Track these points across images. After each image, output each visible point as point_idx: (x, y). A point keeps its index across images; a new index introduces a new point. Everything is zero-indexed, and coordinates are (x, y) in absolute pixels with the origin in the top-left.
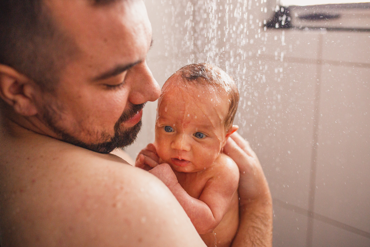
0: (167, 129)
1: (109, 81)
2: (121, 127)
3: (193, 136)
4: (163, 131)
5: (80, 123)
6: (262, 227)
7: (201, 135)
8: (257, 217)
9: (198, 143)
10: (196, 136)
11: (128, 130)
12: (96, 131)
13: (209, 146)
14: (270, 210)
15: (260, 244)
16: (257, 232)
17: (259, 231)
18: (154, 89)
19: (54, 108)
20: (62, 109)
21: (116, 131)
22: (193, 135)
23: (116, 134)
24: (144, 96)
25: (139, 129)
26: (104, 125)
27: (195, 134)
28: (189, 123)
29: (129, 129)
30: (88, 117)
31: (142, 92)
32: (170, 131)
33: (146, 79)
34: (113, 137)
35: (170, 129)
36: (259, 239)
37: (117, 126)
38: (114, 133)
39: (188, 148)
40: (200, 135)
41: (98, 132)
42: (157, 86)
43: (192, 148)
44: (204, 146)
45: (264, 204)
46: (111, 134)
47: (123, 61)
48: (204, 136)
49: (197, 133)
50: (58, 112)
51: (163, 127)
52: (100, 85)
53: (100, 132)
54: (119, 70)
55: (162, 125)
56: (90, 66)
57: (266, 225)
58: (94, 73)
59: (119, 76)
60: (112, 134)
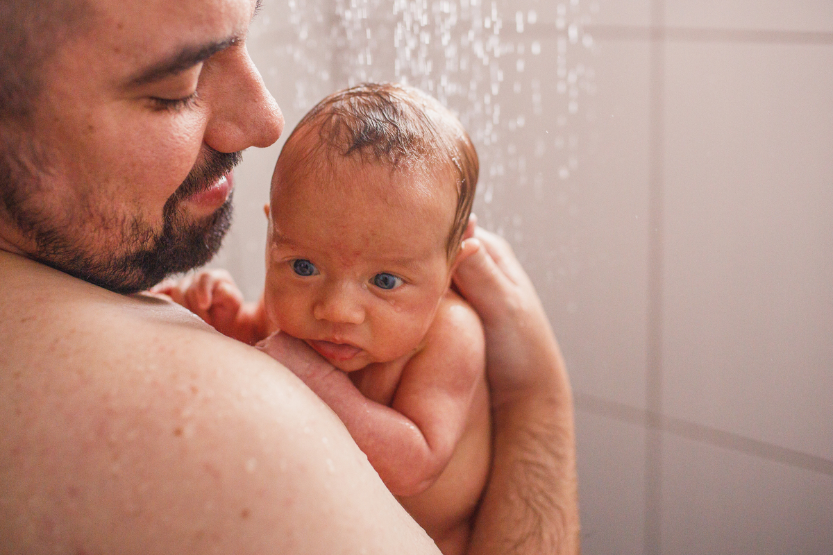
0: (300, 266)
1: (160, 88)
2: (179, 210)
3: (369, 285)
4: (291, 273)
5: (84, 197)
6: (550, 461)
7: (391, 279)
8: (534, 436)
9: (382, 302)
10: (376, 284)
11: (197, 224)
12: (120, 218)
13: (411, 307)
14: (567, 418)
15: (547, 505)
16: (537, 475)
17: (540, 471)
18: (268, 113)
19: (25, 159)
20: (42, 162)
21: (168, 218)
22: (370, 281)
23: (167, 230)
24: (244, 131)
25: (228, 226)
26: (142, 200)
27: (373, 280)
28: (358, 254)
29: (200, 221)
30: (107, 180)
31: (238, 121)
32: (308, 272)
33: (248, 88)
34: (159, 235)
35: (307, 267)
36: (542, 492)
37: (170, 206)
38: (162, 223)
39: (358, 317)
40: (386, 281)
41: (123, 221)
42: (274, 107)
43: (369, 316)
44: (399, 309)
45: (553, 402)
46: (154, 227)
47: (196, 37)
48: (398, 282)
49: (378, 276)
50: (34, 170)
51: (289, 262)
52: (138, 99)
53: (129, 218)
54: (185, 59)
55: (287, 257)
56: (117, 50)
57: (558, 457)
58: (127, 68)
59: (186, 74)
60: (158, 227)
